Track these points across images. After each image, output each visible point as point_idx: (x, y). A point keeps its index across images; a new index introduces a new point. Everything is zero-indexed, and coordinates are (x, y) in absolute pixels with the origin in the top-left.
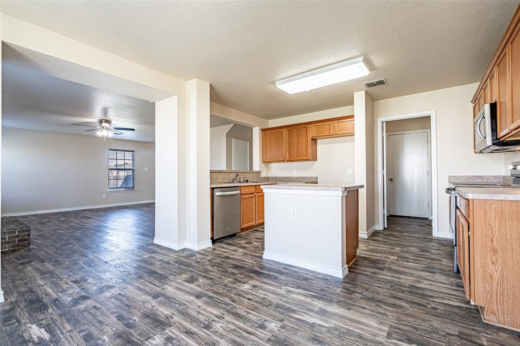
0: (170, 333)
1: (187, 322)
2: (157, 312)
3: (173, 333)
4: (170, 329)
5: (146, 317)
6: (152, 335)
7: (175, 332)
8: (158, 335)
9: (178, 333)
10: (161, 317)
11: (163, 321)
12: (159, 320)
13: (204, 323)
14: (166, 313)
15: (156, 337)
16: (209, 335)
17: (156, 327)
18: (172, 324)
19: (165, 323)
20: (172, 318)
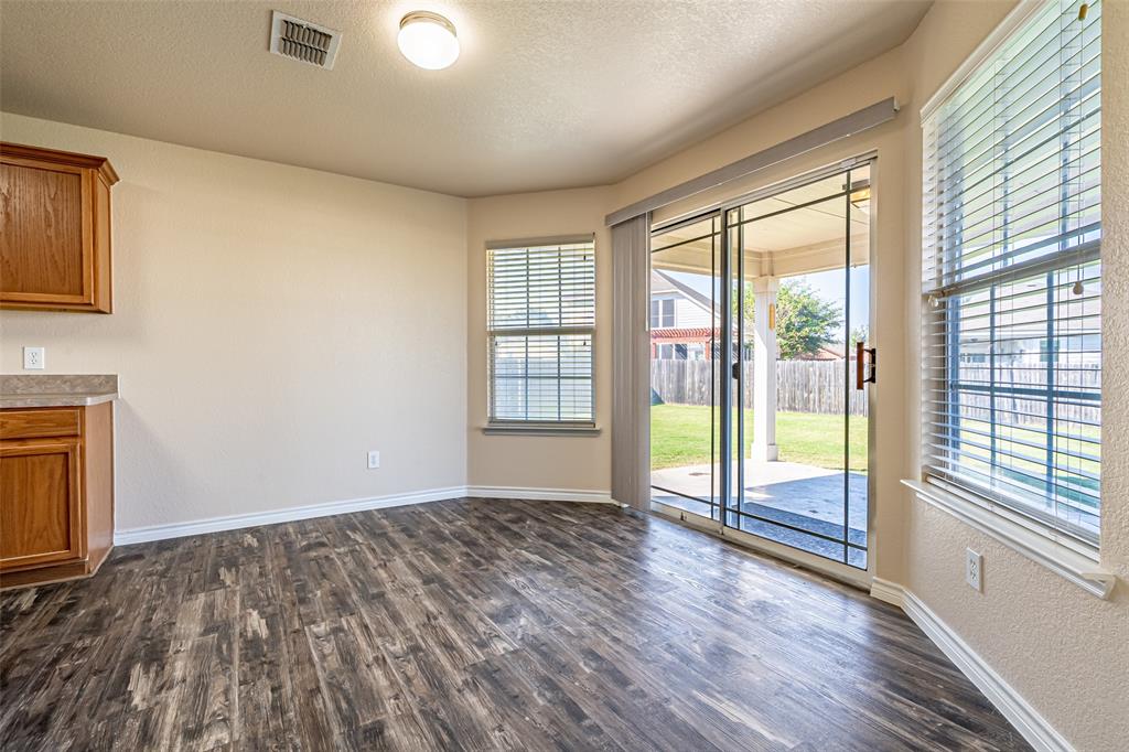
0: (479, 653)
1: (442, 666)
2: (492, 705)
3: (473, 651)
4: (477, 661)
5: (517, 697)
6: (508, 656)
7: (470, 654)
8: (498, 654)
9: (467, 650)
10: (487, 691)
11: (485, 678)
12: (491, 684)
13: (415, 658)
14: (473, 699)
15: (503, 652)
16: (423, 638)
17: (499, 670)
18: (471, 669)
19: (482, 674)
20: (466, 683)
